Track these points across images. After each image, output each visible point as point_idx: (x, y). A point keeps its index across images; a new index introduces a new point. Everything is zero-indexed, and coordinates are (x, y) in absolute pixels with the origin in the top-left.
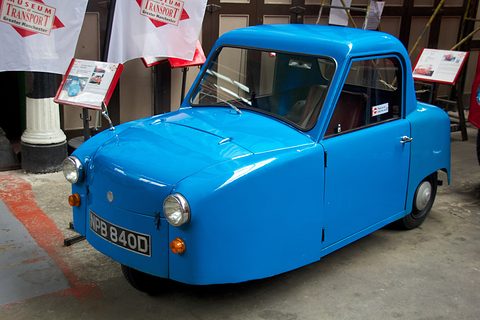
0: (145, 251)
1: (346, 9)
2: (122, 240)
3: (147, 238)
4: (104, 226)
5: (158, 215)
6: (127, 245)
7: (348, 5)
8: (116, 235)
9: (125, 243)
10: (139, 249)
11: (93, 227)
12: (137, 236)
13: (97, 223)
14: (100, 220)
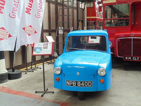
0: (91, 85)
1: (62, 29)
2: (82, 85)
3: (91, 82)
4: (75, 83)
5: (94, 75)
6: (84, 86)
7: (63, 29)
8: (80, 84)
9: (83, 85)
10: (89, 85)
11: (68, 85)
12: (88, 82)
13: (71, 83)
14: (72, 81)
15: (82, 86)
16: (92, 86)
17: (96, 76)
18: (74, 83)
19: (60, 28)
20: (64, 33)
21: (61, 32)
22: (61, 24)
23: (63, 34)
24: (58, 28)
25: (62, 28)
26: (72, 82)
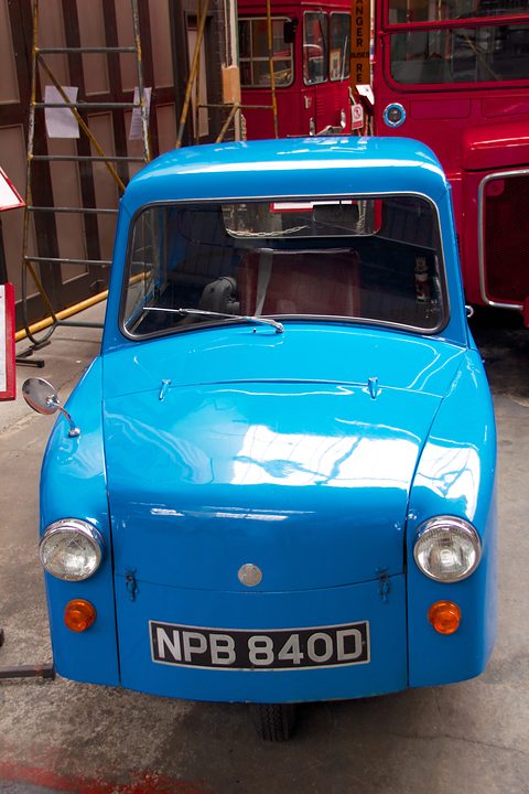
0: (357, 654)
1: (72, 107)
2: (289, 656)
3: (362, 628)
4: (224, 643)
5: (383, 577)
6: (306, 661)
7: (73, 100)
8: (268, 650)
9: (297, 656)
10: (341, 655)
11: (169, 657)
12: (332, 633)
13: (195, 643)
14: (206, 634)
15: (289, 663)
16: (363, 657)
17: (397, 580)
18: (220, 643)
19: (51, 94)
20: (89, 131)
21: (61, 127)
22: (56, 65)
23: (83, 144)
24: (39, 98)
25: (72, 92)
26: (203, 640)
